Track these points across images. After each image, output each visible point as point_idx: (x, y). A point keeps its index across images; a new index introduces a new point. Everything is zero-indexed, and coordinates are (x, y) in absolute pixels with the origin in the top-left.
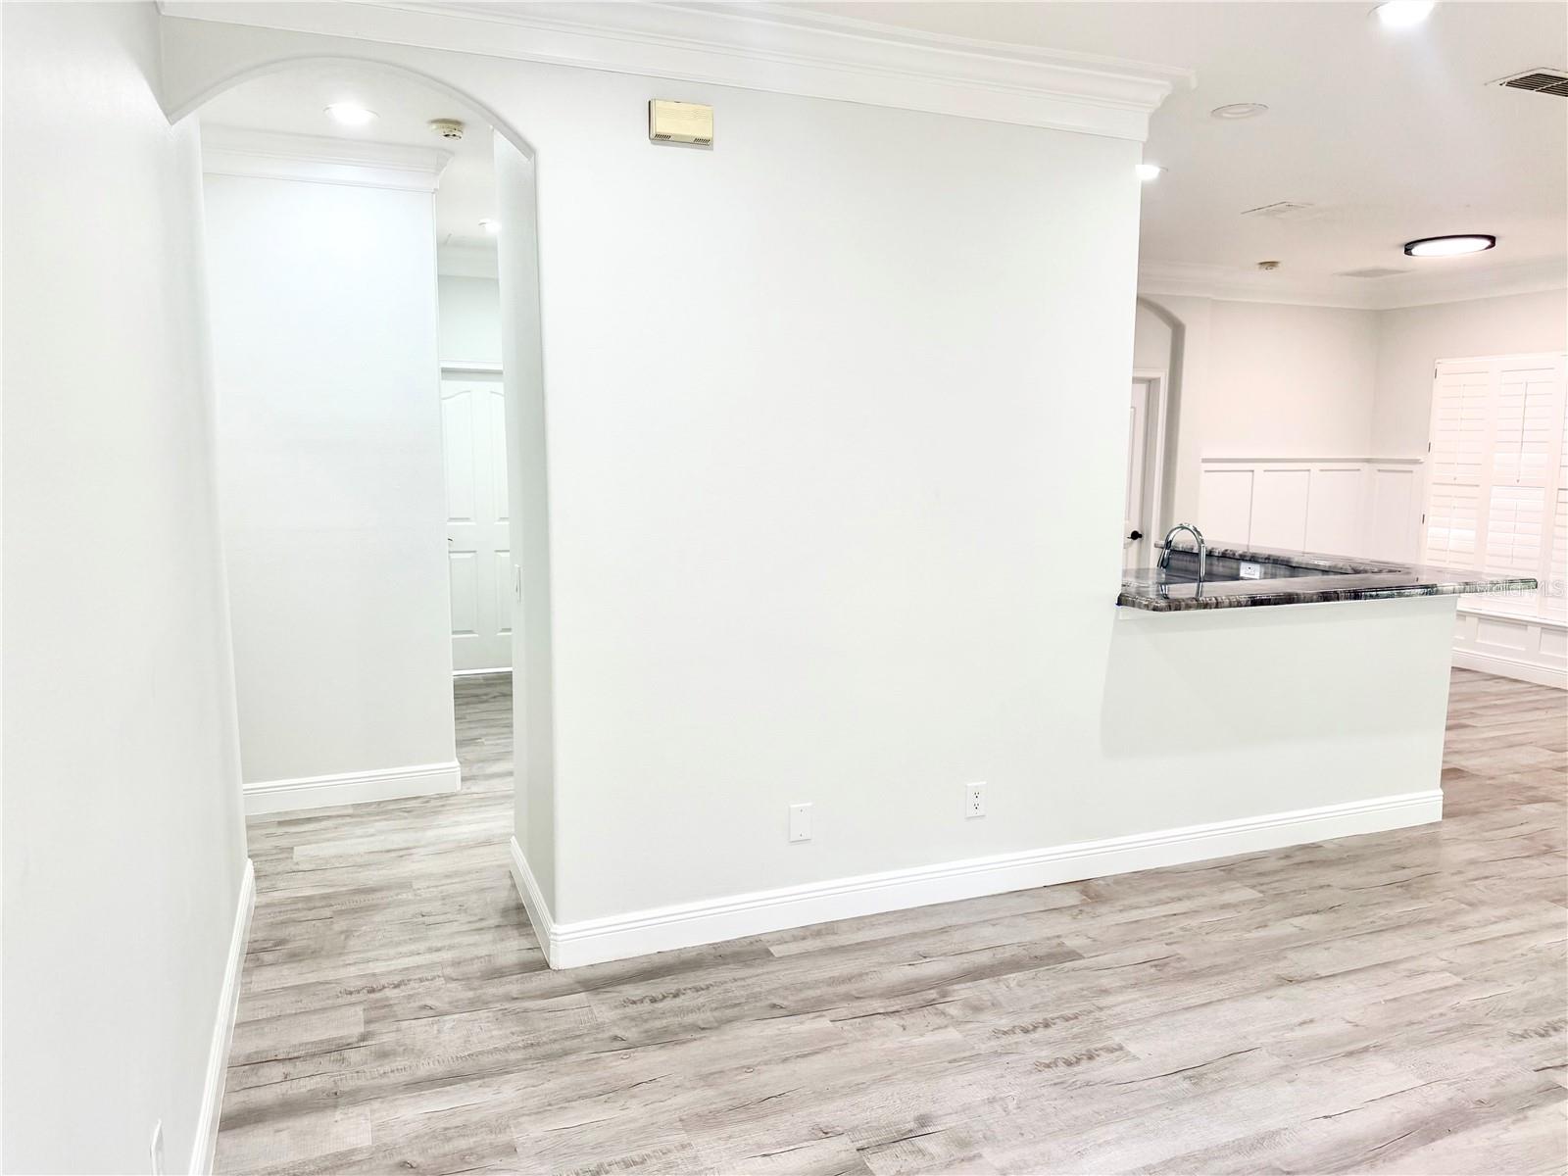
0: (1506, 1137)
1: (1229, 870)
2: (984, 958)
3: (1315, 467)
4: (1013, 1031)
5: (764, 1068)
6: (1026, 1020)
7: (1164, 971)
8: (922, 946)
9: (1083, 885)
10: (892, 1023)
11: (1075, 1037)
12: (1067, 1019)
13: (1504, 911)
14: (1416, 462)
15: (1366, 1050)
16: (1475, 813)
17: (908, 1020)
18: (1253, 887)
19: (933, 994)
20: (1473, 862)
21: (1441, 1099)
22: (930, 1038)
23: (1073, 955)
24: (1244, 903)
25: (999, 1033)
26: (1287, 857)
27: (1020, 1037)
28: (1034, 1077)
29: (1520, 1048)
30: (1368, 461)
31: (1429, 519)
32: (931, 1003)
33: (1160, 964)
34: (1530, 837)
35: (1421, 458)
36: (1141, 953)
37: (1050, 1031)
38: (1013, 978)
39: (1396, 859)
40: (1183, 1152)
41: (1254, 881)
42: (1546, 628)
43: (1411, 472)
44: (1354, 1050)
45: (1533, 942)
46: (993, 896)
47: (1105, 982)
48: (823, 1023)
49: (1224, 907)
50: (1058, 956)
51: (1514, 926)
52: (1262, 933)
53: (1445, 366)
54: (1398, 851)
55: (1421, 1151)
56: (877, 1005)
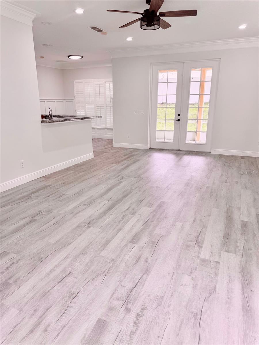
0: (118, 188)
1: (67, 169)
2: (34, 190)
3: (56, 101)
4: (46, 197)
5: (3, 215)
6: (48, 195)
7: (65, 184)
8: (21, 192)
9: (44, 177)
10: (23, 203)
11: (57, 195)
12: (54, 193)
13: (107, 166)
14: (73, 100)
15: (98, 184)
16: (98, 156)
17: (26, 201)
18: (72, 171)
19: (28, 197)
20: (100, 162)
21: (109, 186)
22: (32, 202)
23: (49, 186)
24: (72, 173)
25: (44, 198)
26: (75, 166)
27: (48, 197)
28: (54, 201)
29: (115, 179)
30: (64, 100)
31: (77, 111)
32: (28, 198)
33: (64, 183)
34: (106, 157)
35: (74, 99)
36: (60, 183)
37: (52, 196)
38: (41, 191)
39: (90, 163)
40: (82, 201)
41: (72, 170)
42: (98, 129)
43: (72, 102)
44: (97, 185)
45: (112, 168)
46: (28, 182)
47: (57, 187)
48: (10, 206)
49: (69, 174)
50: (46, 187)
51: (109, 167)
52: (77, 176)
53: (75, 81)
54: (90, 162)
55: (110, 192)
56: (19, 201)
